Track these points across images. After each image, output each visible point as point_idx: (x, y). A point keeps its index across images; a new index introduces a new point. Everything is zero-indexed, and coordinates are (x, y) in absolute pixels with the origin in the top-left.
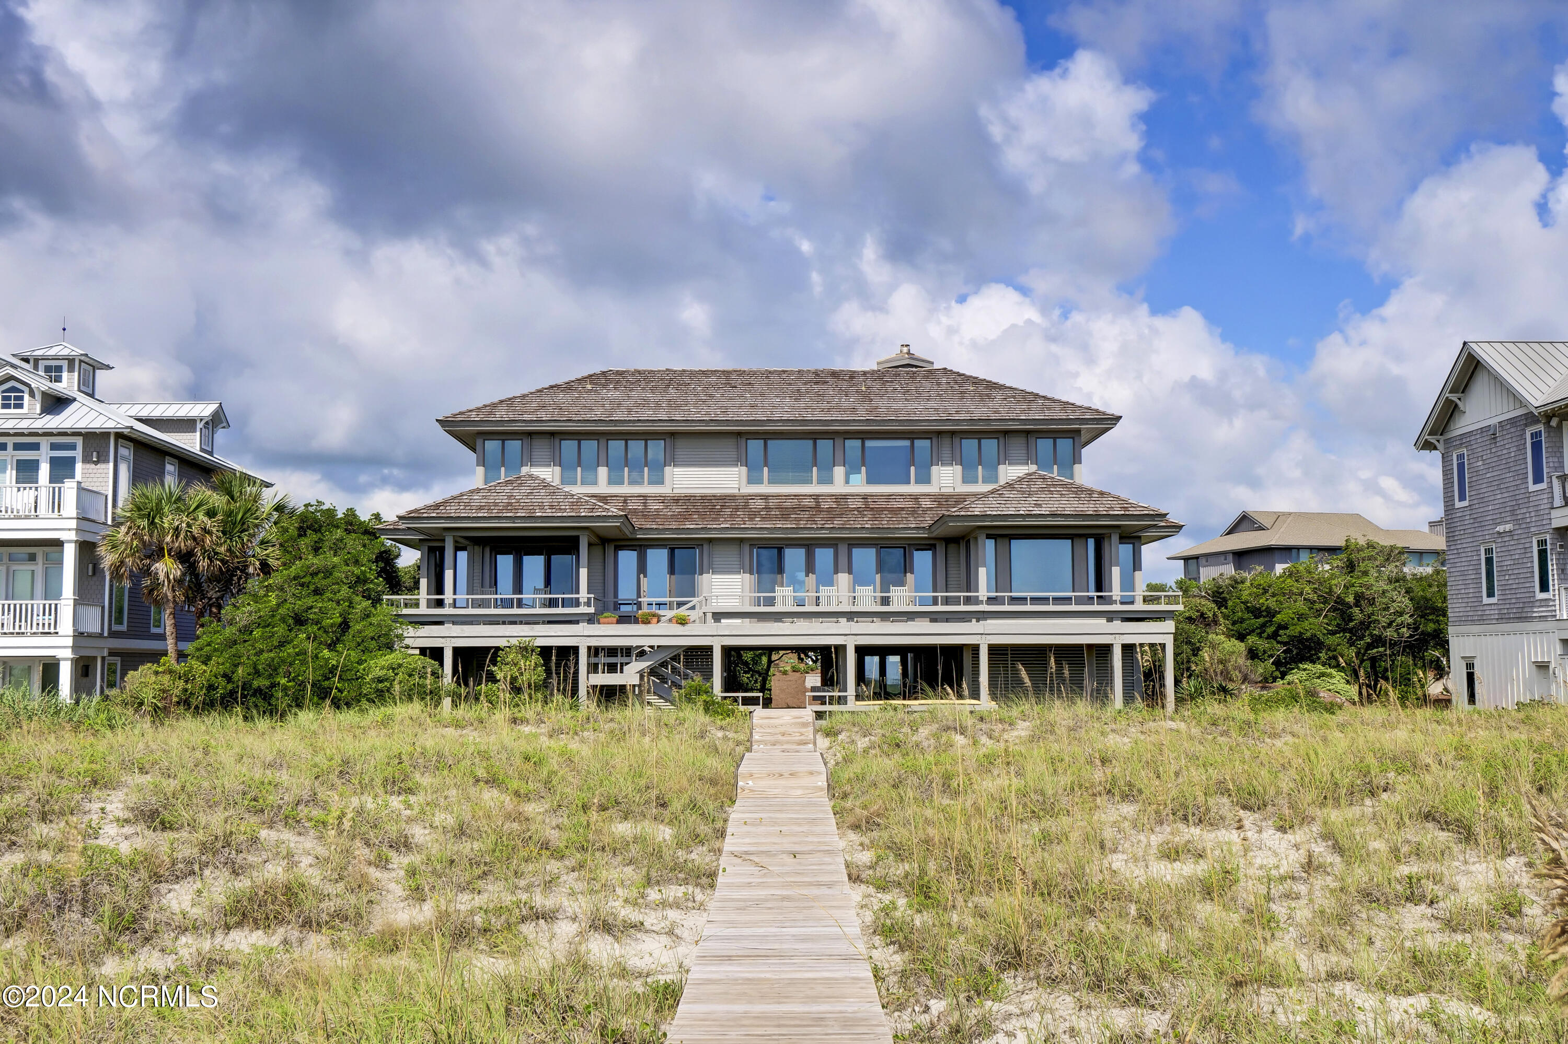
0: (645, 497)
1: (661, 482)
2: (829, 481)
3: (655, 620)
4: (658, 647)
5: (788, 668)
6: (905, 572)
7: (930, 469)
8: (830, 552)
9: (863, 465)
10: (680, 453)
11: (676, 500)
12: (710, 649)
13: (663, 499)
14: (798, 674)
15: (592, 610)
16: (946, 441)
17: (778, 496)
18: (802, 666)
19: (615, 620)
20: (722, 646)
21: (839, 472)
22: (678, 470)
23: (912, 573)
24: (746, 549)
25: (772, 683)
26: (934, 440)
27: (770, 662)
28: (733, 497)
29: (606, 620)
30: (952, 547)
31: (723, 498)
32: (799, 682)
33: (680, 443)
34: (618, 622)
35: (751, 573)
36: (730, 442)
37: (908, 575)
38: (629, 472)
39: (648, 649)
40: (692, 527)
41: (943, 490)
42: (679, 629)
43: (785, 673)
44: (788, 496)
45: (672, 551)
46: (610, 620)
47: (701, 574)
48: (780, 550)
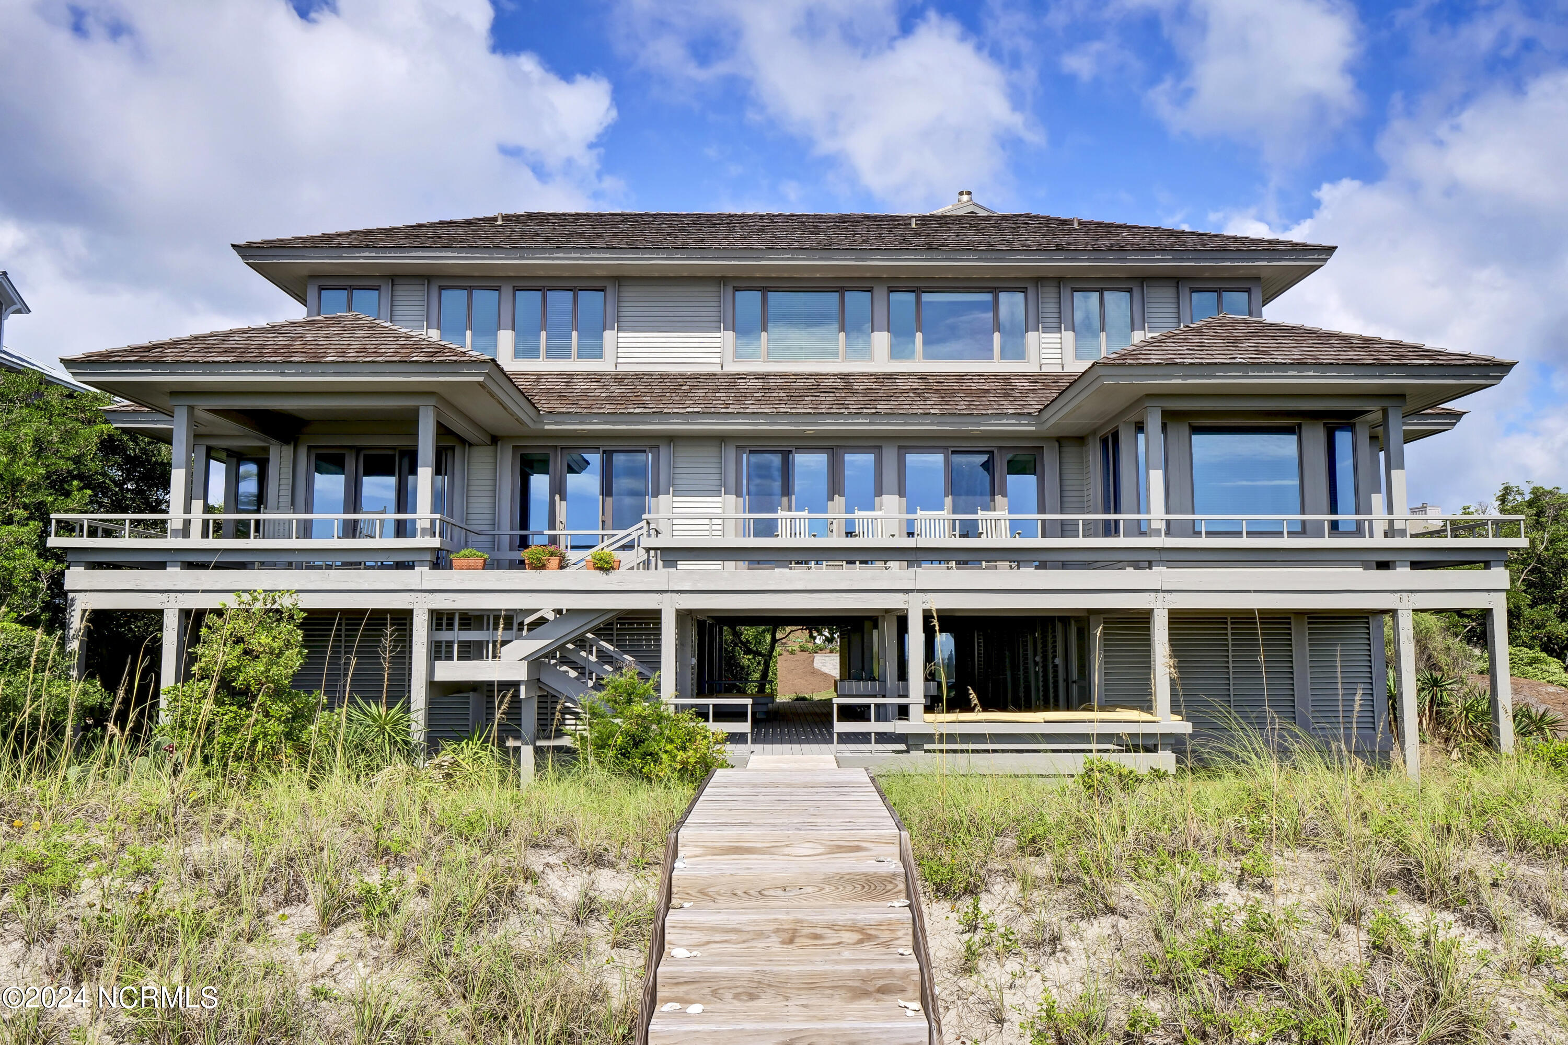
0: (570, 376)
1: (598, 354)
2: (868, 355)
3: (555, 562)
4: (567, 610)
5: (796, 648)
6: (993, 494)
7: (1023, 337)
8: (867, 459)
9: (919, 329)
10: (630, 309)
11: (619, 379)
12: (654, 616)
13: (596, 378)
14: (806, 654)
15: (436, 542)
16: (1049, 293)
17: (783, 375)
18: (810, 646)
19: (480, 562)
20: (677, 610)
21: (881, 339)
22: (626, 337)
23: (1004, 495)
24: (731, 453)
25: (778, 665)
26: (1031, 292)
27: (774, 641)
28: (712, 376)
29: (464, 562)
30: (1071, 452)
31: (697, 377)
32: (807, 662)
33: (629, 292)
34: (486, 566)
35: (738, 494)
36: (710, 291)
37: (998, 498)
38: (548, 339)
39: (551, 616)
40: (637, 411)
41: (1045, 369)
42: (599, 580)
43: (792, 652)
44: (798, 376)
45: (608, 455)
46: (472, 561)
47: (656, 494)
48: (786, 456)
